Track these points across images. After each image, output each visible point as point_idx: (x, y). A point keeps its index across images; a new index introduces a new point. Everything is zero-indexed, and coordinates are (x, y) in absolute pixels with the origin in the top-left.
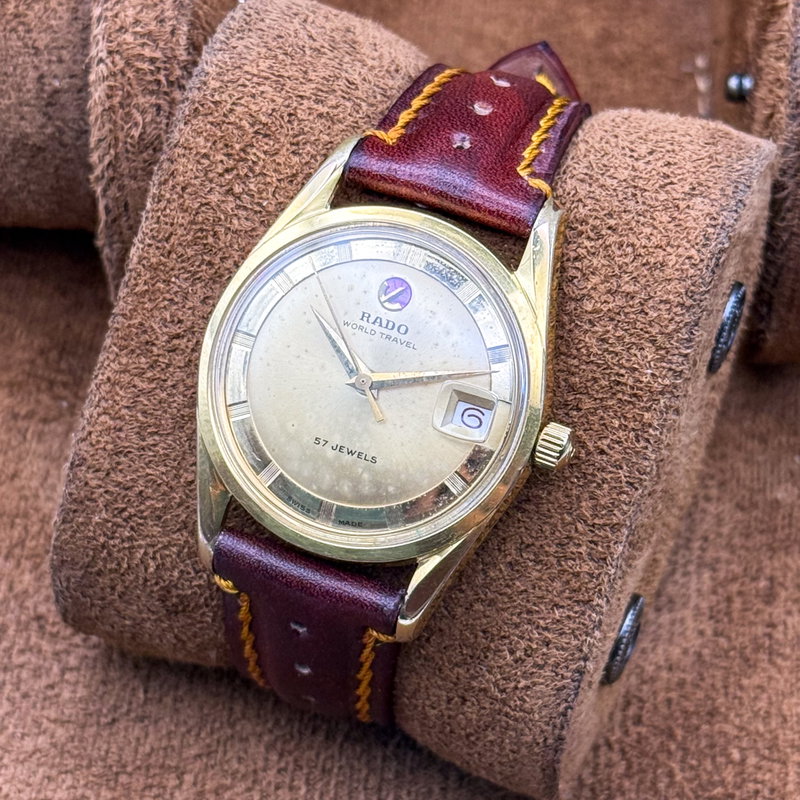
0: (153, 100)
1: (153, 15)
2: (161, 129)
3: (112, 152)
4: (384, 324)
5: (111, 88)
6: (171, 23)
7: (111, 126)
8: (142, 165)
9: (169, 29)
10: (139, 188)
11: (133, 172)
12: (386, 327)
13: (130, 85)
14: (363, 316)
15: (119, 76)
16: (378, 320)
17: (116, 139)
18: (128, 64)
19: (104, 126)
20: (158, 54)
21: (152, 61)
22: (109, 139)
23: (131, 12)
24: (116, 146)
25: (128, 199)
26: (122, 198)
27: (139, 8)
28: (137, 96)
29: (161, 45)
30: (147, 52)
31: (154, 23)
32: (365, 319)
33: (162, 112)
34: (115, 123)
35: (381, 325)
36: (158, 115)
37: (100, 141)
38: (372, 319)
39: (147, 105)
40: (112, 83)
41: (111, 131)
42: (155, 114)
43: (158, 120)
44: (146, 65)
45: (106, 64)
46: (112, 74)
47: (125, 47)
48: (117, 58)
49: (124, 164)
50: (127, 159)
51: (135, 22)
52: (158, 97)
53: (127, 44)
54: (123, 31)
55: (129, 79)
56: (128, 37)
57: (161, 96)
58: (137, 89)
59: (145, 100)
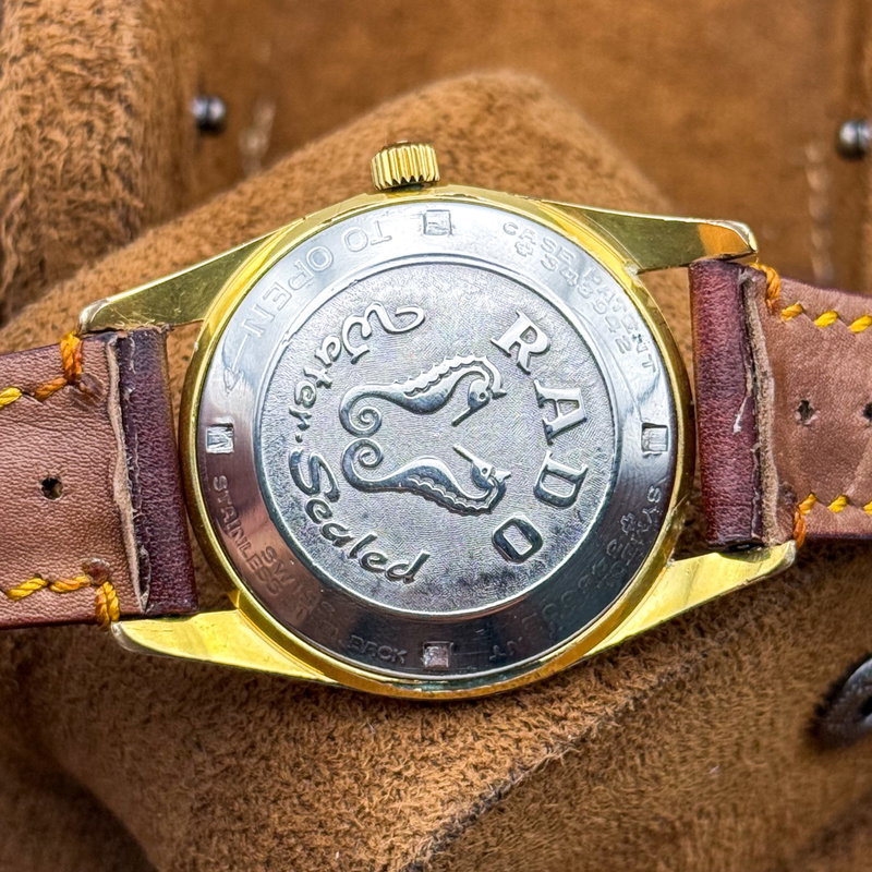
0: (84, 116)
1: (88, 2)
2: (92, 158)
3: (26, 187)
5: (27, 98)
6: (112, 14)
7: (26, 152)
8: (65, 207)
9: (108, 22)
10: (61, 239)
11: (53, 216)
13: (53, 95)
15: (38, 84)
17: (31, 170)
18: (51, 66)
19: (15, 152)
20: (91, 55)
21: (83, 63)
22: (21, 169)
24: (30, 181)
25: (46, 256)
26: (37, 255)
28: (62, 111)
29: (98, 42)
30: (78, 51)
31: (90, 13)
33: (94, 136)
34: (30, 148)
36: (90, 138)
37: (10, 171)
39: (75, 124)
40: (30, 93)
41: (24, 159)
42: (86, 135)
43: (90, 144)
44: (76, 70)
45: (23, 66)
46: (29, 80)
47: (48, 43)
48: (37, 59)
49: (42, 205)
50: (46, 198)
51: (64, 10)
52: (91, 114)
53: (51, 37)
54: (46, 22)
55: (52, 88)
56: (54, 29)
57: (96, 112)
58: (62, 102)
59: (71, 117)
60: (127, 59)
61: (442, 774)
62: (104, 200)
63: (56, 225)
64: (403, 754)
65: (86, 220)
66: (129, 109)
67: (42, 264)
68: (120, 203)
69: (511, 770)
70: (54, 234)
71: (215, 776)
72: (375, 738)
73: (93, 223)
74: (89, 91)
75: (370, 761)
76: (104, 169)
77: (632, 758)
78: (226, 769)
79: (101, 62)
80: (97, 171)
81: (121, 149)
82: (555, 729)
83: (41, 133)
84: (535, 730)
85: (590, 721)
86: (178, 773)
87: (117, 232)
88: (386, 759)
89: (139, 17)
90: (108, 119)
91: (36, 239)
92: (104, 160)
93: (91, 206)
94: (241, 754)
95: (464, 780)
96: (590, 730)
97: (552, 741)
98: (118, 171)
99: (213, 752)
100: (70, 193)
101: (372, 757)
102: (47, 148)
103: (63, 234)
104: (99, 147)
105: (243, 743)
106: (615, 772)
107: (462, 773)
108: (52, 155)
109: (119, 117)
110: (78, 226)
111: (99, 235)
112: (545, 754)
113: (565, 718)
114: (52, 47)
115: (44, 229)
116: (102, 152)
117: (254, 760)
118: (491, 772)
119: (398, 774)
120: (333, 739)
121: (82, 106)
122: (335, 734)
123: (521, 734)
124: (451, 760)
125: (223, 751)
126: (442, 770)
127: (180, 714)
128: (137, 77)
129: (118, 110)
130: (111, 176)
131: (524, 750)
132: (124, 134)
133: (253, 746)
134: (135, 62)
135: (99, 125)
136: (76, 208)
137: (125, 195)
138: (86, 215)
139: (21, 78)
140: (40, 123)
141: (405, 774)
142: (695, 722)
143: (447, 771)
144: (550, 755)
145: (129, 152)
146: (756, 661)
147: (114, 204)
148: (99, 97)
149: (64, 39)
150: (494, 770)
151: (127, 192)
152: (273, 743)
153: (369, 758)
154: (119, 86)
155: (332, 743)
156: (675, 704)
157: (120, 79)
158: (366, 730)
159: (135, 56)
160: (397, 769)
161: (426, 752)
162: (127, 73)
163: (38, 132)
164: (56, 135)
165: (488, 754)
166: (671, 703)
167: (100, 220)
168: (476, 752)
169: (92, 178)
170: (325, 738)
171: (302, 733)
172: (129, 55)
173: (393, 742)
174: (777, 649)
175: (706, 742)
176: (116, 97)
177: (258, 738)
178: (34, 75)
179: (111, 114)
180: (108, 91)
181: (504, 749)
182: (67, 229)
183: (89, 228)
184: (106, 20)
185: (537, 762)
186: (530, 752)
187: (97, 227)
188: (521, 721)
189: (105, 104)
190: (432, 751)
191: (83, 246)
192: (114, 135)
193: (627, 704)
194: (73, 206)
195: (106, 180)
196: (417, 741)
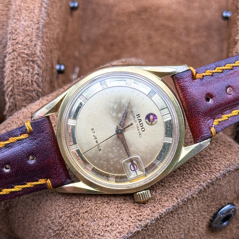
0: (27, 68)
1: (29, 39)
2: (29, 78)
3: (12, 85)
4: (140, 123)
5: (13, 63)
6: (35, 42)
7: (12, 77)
8: (22, 91)
10: (21, 99)
11: (19, 93)
12: (140, 124)
13: (19, 62)
14: (138, 115)
15: (16, 59)
16: (140, 120)
17: (13, 81)
18: (19, 55)
19: (9, 77)
20: (29, 52)
21: (27, 54)
22: (11, 81)
23: (21, 38)
24: (13, 84)
25: (17, 103)
26: (15, 103)
27: (24, 37)
28: (21, 66)
29: (31, 49)
30: (26, 51)
31: (29, 42)
32: (138, 116)
33: (30, 73)
34: (13, 76)
35: (139, 122)
36: (28, 73)
37: (8, 82)
38: (139, 118)
39: (25, 70)
40: (13, 62)
41: (12, 78)
42: (27, 73)
43: (28, 75)
44: (25, 56)
45: (12, 55)
46: (13, 59)
47: (18, 49)
48: (15, 53)
49: (16, 90)
50: (17, 89)
51: (23, 41)
52: (29, 67)
53: (19, 48)
54: (18, 44)
55: (19, 61)
56: (20, 46)
57: (30, 67)
58: (22, 64)
59: (24, 68)
60: (38, 54)
61: (110, 234)
62: (32, 89)
63: (19, 95)
64: (100, 229)
65: (27, 94)
66: (38, 66)
67: (16, 105)
68: (36, 90)
69: (128, 233)
70: (19, 98)
71: (54, 236)
72: (94, 225)
73: (29, 95)
74: (29, 62)
75: (92, 231)
76: (32, 81)
77: (160, 231)
78: (56, 234)
79: (31, 54)
80: (30, 82)
81: (36, 76)
82: (139, 223)
83: (16, 72)
84: (134, 223)
85: (148, 221)
86: (45, 235)
87: (35, 97)
88: (96, 231)
89: (42, 43)
90: (33, 69)
91: (14, 99)
92: (32, 79)
93: (29, 90)
94: (60, 230)
95: (116, 236)
96: (148, 223)
97: (138, 226)
98: (35, 82)
99: (53, 230)
100: (23, 87)
101: (93, 230)
102: (17, 76)
103: (21, 97)
104: (31, 75)
105: (61, 227)
106: (155, 235)
107: (115, 234)
108: (19, 77)
109: (36, 68)
110: (25, 96)
111: (30, 98)
112: (136, 229)
113: (142, 220)
114: (19, 50)
115: (16, 96)
116: (31, 77)
117: (63, 231)
118: (122, 234)
119: (99, 235)
120: (83, 226)
121: (27, 65)
122: (84, 225)
123: (131, 224)
124: (113, 231)
125: (56, 229)
126: (110, 233)
127: (45, 220)
128: (41, 58)
129: (36, 66)
130: (34, 83)
131: (131, 228)
132: (37, 72)
133: (63, 228)
134: (41, 54)
135: (31, 70)
136: (25, 91)
137: (37, 88)
138: (27, 93)
139: (11, 58)
140: (16, 69)
141: (101, 234)
142: (177, 222)
143: (111, 234)
144: (138, 229)
145: (38, 77)
146: (192, 207)
147: (34, 90)
148: (31, 63)
149: (22, 48)
150: (123, 233)
151: (38, 87)
152: (68, 227)
153: (92, 230)
154: (36, 60)
155: (83, 227)
156: (171, 217)
157: (36, 59)
158: (91, 223)
159: (40, 53)
160: (99, 233)
161: (106, 229)
162: (38, 57)
163: (15, 71)
164: (20, 73)
165: (122, 229)
166: (170, 217)
167: (31, 94)
168: (119, 229)
169: (29, 83)
170: (81, 226)
171: (75, 224)
172: (39, 52)
173: (98, 226)
174: (198, 204)
175: (180, 228)
176: (35, 63)
177: (65, 226)
178: (15, 57)
179: (34, 67)
180: (33, 62)
181: (126, 228)
182: (22, 96)
183: (28, 96)
184: (33, 43)
185: (134, 231)
186: (132, 229)
187: (30, 96)
188: (131, 221)
189: (32, 65)
190: (108, 229)
191: (26, 101)
192: (35, 73)
193: (158, 217)
194: (24, 91)
195: (32, 84)
196: (104, 226)
